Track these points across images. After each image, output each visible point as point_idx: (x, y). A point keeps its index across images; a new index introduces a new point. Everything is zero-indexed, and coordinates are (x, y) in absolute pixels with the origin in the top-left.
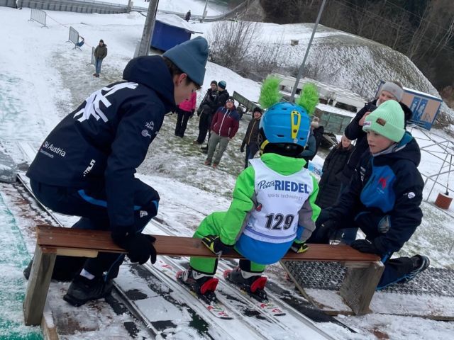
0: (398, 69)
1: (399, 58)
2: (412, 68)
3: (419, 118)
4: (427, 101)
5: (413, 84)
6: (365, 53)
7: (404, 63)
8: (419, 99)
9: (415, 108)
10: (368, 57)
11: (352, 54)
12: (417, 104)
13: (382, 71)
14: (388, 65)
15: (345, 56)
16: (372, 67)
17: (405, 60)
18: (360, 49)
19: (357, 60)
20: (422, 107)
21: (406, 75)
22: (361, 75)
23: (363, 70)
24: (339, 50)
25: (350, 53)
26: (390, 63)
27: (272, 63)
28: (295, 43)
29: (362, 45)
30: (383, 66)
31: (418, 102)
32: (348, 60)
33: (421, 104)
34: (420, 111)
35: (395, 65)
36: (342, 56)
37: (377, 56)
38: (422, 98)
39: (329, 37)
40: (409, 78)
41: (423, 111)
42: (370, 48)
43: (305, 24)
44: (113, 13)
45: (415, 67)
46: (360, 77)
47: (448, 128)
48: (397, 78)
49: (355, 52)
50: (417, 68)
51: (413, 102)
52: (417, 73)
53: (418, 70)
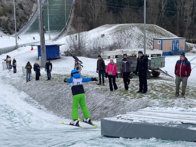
0: (155, 32)
1: (153, 27)
2: (161, 29)
3: (178, 50)
4: (179, 41)
5: (165, 36)
6: (136, 30)
7: (156, 28)
8: (175, 41)
9: (175, 46)
10: (139, 31)
11: (131, 32)
12: (175, 44)
13: (148, 35)
14: (149, 31)
15: (128, 34)
16: (143, 35)
17: (156, 27)
18: (133, 29)
19: (134, 34)
20: (178, 44)
21: (159, 33)
22: (140, 40)
23: (139, 37)
24: (124, 32)
25: (130, 32)
26: (150, 30)
27: (98, 48)
28: (103, 35)
29: (133, 26)
30: (147, 33)
31: (175, 43)
32: (131, 35)
33: (177, 43)
34: (177, 47)
35: (152, 30)
36: (127, 34)
37: (142, 29)
38: (176, 40)
39: (117, 28)
40: (161, 34)
41: (179, 46)
42: (138, 27)
43: (101, 26)
44: (11, 51)
45: (161, 28)
46: (139, 41)
47: (193, 50)
48: (156, 36)
49: (132, 31)
50: (162, 29)
51: (173, 43)
52: (164, 31)
53: (163, 29)
